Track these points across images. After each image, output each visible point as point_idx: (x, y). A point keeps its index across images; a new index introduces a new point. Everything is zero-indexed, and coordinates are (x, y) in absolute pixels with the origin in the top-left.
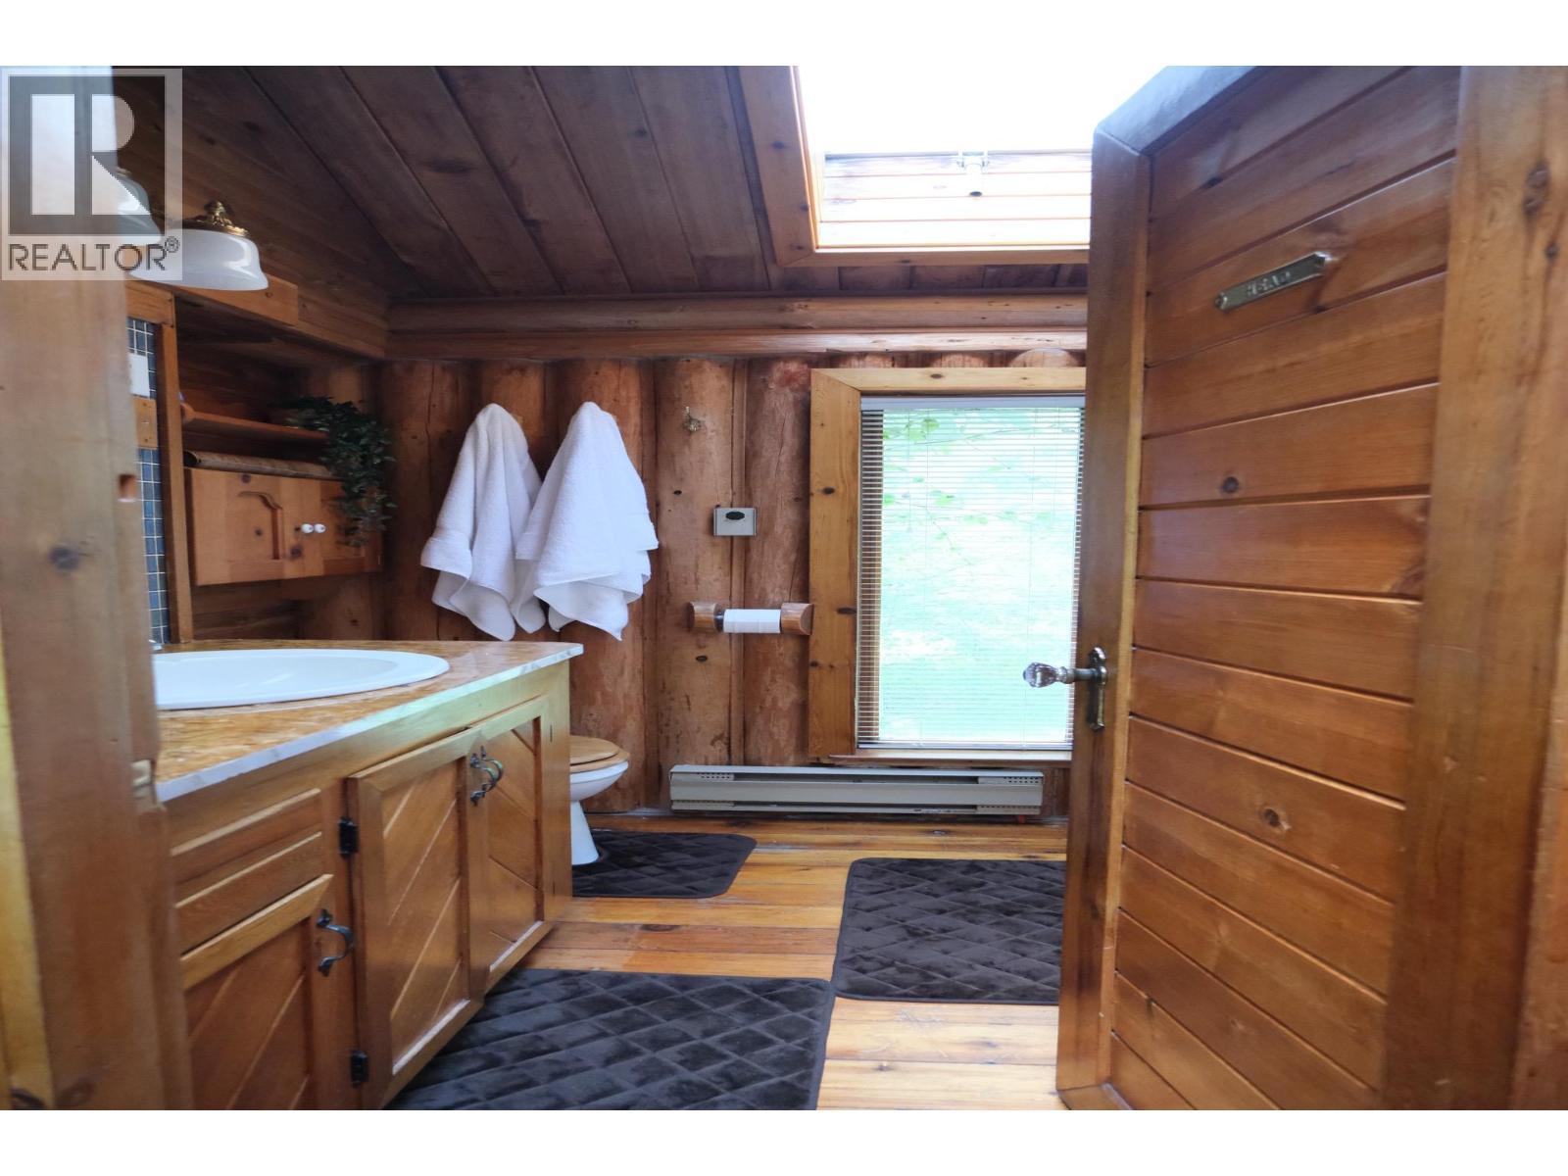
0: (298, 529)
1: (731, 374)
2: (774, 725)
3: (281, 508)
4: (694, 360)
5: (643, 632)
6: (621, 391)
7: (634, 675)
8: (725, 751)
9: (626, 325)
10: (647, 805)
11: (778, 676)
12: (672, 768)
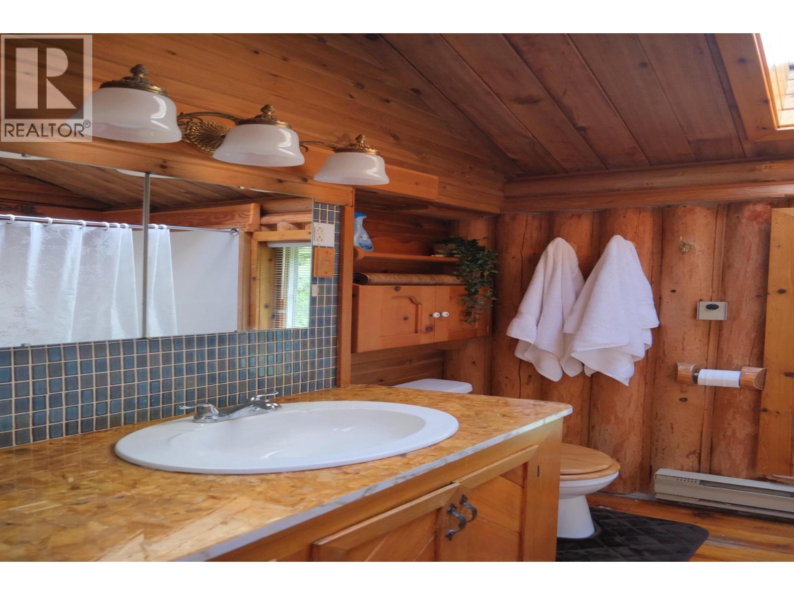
0: (431, 315)
1: (715, 214)
2: (732, 449)
3: (421, 304)
4: (688, 206)
5: (645, 378)
6: (640, 228)
7: (637, 407)
8: (696, 462)
9: (645, 186)
10: (641, 491)
11: (737, 416)
12: (657, 471)
